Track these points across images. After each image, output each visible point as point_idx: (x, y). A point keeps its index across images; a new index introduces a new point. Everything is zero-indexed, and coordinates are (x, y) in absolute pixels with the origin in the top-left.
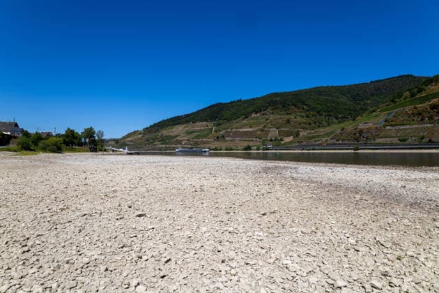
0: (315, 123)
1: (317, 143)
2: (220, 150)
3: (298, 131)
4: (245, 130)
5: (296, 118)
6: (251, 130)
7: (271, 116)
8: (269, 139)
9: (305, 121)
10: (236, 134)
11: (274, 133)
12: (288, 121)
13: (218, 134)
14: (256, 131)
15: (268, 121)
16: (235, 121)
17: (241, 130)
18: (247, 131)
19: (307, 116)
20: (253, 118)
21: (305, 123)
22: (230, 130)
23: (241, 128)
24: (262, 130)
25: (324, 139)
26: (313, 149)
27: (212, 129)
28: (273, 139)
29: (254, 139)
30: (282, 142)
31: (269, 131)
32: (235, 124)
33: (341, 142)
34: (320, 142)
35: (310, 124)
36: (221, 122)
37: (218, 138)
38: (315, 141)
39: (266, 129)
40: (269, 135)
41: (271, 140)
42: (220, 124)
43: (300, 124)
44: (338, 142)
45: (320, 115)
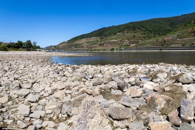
0: (147, 37)
1: (144, 47)
2: (100, 50)
3: (139, 41)
4: (113, 41)
5: (138, 35)
6: (116, 41)
7: (127, 34)
8: (124, 45)
9: (142, 36)
10: (109, 43)
11: (127, 42)
12: (134, 36)
13: (100, 43)
14: (118, 41)
15: (125, 36)
16: (109, 37)
17: (111, 41)
18: (114, 42)
19: (144, 34)
20: (118, 35)
21: (142, 37)
22: (106, 41)
23: (112, 40)
24: (121, 41)
25: (147, 45)
26: (141, 50)
27: (98, 41)
28: (126, 45)
29: (117, 45)
30: (130, 47)
32: (109, 38)
33: (155, 46)
34: (146, 46)
35: (145, 38)
36: (103, 37)
37: (100, 45)
38: (143, 46)
39: (123, 40)
40: (124, 43)
41: (125, 46)
43: (140, 38)
44: (154, 47)
45: (151, 33)
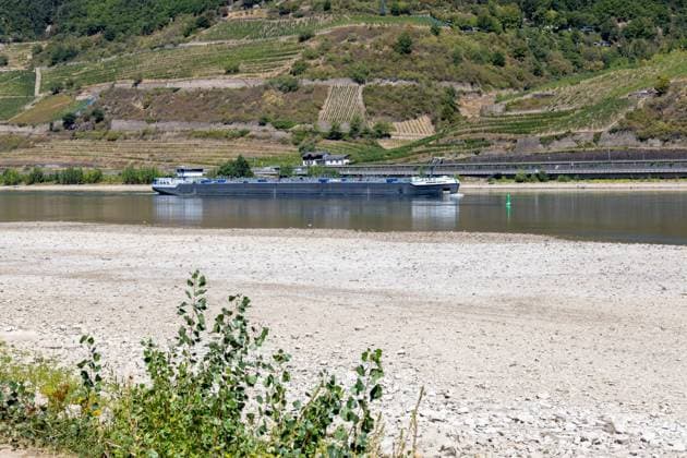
0: (519, 55)
2: (97, 179)
3: (451, 92)
4: (207, 84)
5: (436, 32)
6: (232, 83)
7: (321, 19)
8: (325, 128)
9: (476, 46)
10: (166, 106)
11: (343, 101)
12: (405, 48)
13: (66, 103)
14: (257, 93)
15: (312, 45)
16: (146, 40)
17: (185, 85)
18: (217, 92)
19: (484, 26)
20: (237, 30)
21: (477, 58)
22: (129, 84)
23: (185, 75)
24: (291, 88)
27: (27, 79)
28: (345, 128)
29: (255, 129)
30: (384, 144)
31: (323, 91)
32: (146, 54)
35: (499, 62)
36: (73, 41)
37: (69, 122)
39: (305, 82)
41: (335, 135)
42: (71, 55)
43: (457, 59)
